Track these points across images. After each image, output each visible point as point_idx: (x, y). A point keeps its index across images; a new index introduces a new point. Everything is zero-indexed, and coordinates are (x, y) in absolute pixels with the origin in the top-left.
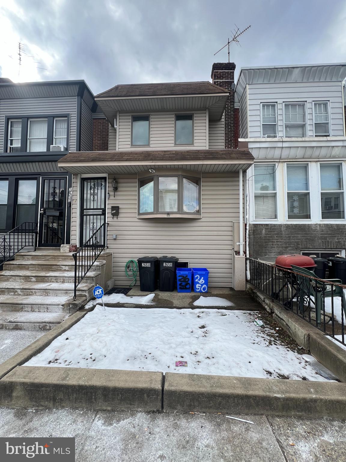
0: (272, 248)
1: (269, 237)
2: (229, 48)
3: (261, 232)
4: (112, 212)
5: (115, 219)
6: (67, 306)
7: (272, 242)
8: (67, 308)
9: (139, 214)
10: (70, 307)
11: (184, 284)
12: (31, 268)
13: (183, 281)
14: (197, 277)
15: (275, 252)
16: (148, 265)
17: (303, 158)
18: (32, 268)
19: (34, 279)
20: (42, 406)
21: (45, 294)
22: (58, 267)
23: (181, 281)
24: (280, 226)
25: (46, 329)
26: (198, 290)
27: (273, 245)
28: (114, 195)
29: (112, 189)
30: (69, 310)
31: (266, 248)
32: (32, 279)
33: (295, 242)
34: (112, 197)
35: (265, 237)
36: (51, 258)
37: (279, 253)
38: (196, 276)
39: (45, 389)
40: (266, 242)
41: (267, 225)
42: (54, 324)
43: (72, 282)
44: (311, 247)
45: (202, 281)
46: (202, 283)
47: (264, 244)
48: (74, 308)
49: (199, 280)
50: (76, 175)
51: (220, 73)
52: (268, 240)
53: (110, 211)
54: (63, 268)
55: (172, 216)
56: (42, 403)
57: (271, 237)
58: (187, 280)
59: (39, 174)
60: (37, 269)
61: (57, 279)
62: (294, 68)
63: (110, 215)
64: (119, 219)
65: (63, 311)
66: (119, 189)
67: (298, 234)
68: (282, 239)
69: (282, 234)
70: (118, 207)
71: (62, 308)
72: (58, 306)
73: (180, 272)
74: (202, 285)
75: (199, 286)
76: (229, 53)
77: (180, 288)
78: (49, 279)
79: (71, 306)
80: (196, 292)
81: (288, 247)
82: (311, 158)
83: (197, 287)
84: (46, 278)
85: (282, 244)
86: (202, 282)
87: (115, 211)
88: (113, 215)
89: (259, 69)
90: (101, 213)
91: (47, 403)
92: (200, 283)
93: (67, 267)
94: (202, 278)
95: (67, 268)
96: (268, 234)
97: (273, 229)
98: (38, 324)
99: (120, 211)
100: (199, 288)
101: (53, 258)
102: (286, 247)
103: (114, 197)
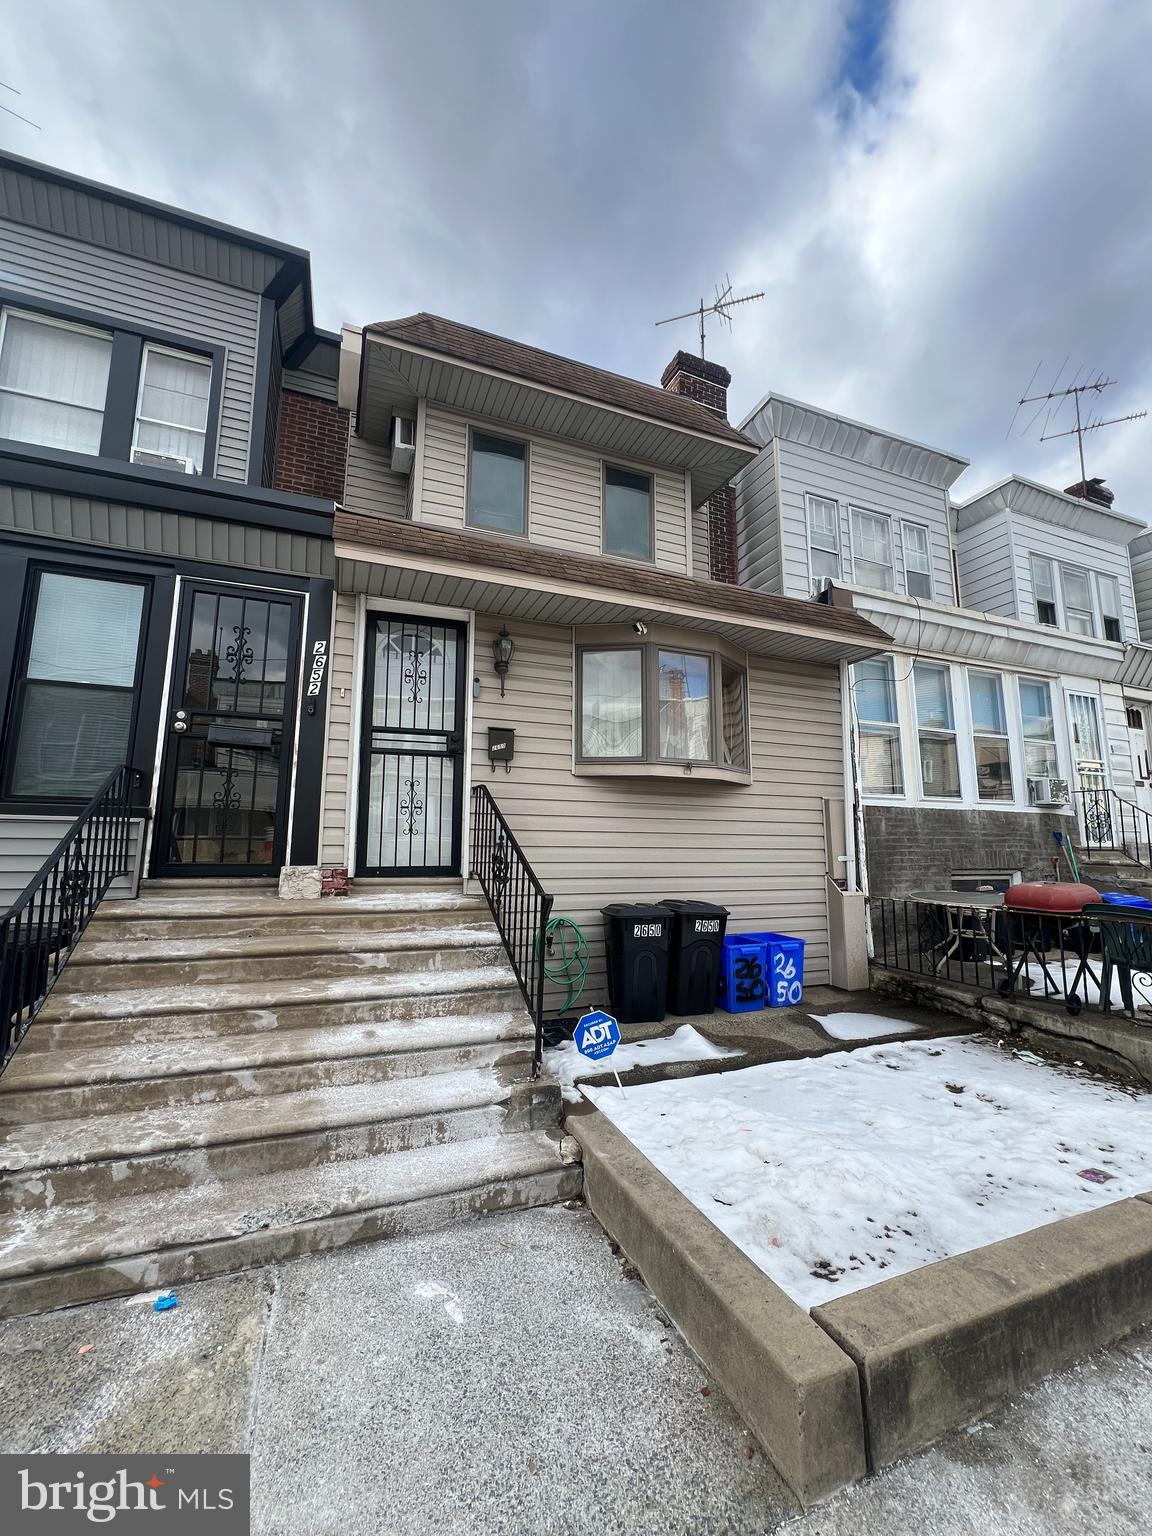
0: (900, 870)
1: (894, 840)
2: (702, 321)
3: (878, 826)
4: (494, 748)
5: (500, 772)
6: (520, 1104)
7: (902, 853)
8: (521, 1110)
9: (581, 760)
10: (531, 1104)
11: (747, 983)
12: (207, 972)
13: (745, 977)
14: (780, 959)
15: (907, 881)
16: (655, 930)
17: (942, 652)
18: (212, 970)
19: (268, 1019)
20: (990, 1399)
21: (372, 1073)
22: (339, 961)
23: (742, 977)
24: (913, 811)
25: (500, 1208)
26: (780, 1000)
27: (902, 861)
28: (503, 689)
29: (489, 667)
30: (528, 1118)
31: (889, 869)
32: (260, 1017)
33: (942, 854)
34: (494, 697)
35: (887, 840)
36: (270, 925)
37: (915, 881)
38: (778, 957)
39: (989, 1336)
40: (889, 855)
41: (888, 809)
42: (532, 1179)
43: (441, 1013)
44: (969, 867)
45: (790, 970)
46: (790, 977)
47: (886, 860)
48: (546, 1108)
49: (784, 968)
50: (352, 595)
51: (695, 382)
52: (894, 848)
53: (483, 743)
54: (362, 962)
55: (697, 774)
56: (990, 1391)
57: (898, 841)
58: (756, 971)
59: (171, 564)
60: (241, 975)
61: (380, 1007)
62: (871, 432)
63: (483, 759)
64: (514, 775)
65: (506, 1127)
66: (513, 670)
67: (946, 834)
68: (918, 847)
69: (917, 834)
70: (512, 730)
71: (502, 1115)
72: (485, 1110)
73: (739, 949)
74: (790, 982)
75: (782, 987)
76: (703, 337)
77: (739, 999)
78: (342, 1010)
79: (534, 1102)
80: (777, 1005)
81: (930, 866)
82: (954, 654)
83: (780, 991)
84: (330, 1008)
85: (920, 860)
86: (791, 972)
87: (503, 746)
88: (494, 757)
89: (806, 410)
90: (444, 748)
91: (999, 1382)
92: (786, 977)
93: (381, 955)
94: (791, 961)
95: (382, 960)
96: (892, 834)
97: (900, 821)
98: (466, 1195)
99: (518, 746)
100: (784, 991)
101: (281, 924)
102: (927, 868)
103: (503, 695)
